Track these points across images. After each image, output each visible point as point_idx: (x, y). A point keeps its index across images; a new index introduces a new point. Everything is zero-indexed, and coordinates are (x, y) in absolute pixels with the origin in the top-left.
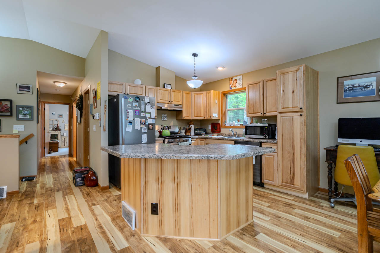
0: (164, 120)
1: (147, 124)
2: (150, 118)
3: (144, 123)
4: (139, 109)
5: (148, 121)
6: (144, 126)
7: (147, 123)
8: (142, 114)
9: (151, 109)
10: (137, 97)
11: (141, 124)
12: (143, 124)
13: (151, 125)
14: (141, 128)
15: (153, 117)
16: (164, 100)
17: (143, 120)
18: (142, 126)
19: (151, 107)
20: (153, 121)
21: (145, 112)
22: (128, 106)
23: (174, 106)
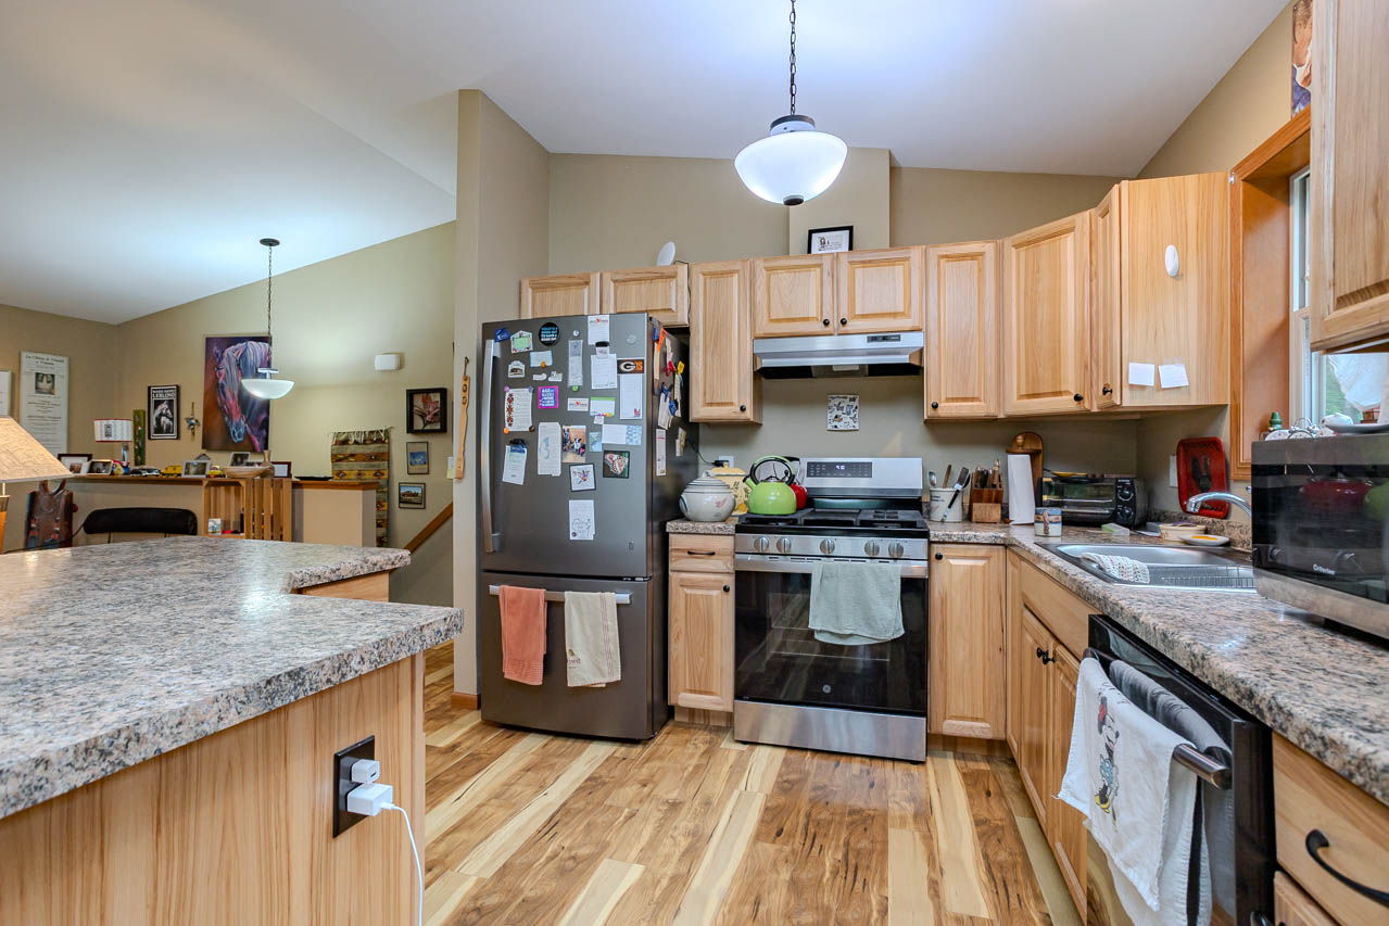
0: (841, 425)
1: (597, 448)
2: (613, 419)
3: (583, 447)
4: (556, 378)
5: (600, 437)
6: (582, 459)
7: (594, 443)
8: (570, 401)
9: (620, 372)
10: (550, 324)
11: (564, 450)
12: (578, 452)
13: (615, 457)
14: (566, 467)
15: (627, 412)
16: (793, 320)
17: (576, 430)
18: (570, 458)
19: (619, 362)
20: (629, 435)
21: (586, 391)
22: (513, 371)
23: (860, 342)
